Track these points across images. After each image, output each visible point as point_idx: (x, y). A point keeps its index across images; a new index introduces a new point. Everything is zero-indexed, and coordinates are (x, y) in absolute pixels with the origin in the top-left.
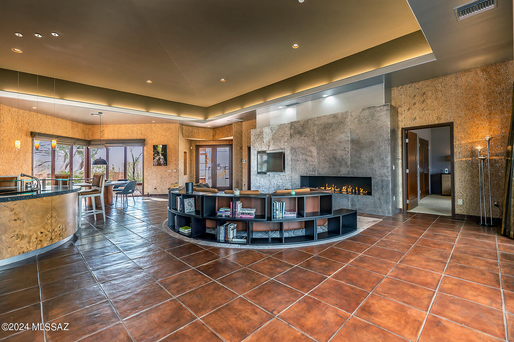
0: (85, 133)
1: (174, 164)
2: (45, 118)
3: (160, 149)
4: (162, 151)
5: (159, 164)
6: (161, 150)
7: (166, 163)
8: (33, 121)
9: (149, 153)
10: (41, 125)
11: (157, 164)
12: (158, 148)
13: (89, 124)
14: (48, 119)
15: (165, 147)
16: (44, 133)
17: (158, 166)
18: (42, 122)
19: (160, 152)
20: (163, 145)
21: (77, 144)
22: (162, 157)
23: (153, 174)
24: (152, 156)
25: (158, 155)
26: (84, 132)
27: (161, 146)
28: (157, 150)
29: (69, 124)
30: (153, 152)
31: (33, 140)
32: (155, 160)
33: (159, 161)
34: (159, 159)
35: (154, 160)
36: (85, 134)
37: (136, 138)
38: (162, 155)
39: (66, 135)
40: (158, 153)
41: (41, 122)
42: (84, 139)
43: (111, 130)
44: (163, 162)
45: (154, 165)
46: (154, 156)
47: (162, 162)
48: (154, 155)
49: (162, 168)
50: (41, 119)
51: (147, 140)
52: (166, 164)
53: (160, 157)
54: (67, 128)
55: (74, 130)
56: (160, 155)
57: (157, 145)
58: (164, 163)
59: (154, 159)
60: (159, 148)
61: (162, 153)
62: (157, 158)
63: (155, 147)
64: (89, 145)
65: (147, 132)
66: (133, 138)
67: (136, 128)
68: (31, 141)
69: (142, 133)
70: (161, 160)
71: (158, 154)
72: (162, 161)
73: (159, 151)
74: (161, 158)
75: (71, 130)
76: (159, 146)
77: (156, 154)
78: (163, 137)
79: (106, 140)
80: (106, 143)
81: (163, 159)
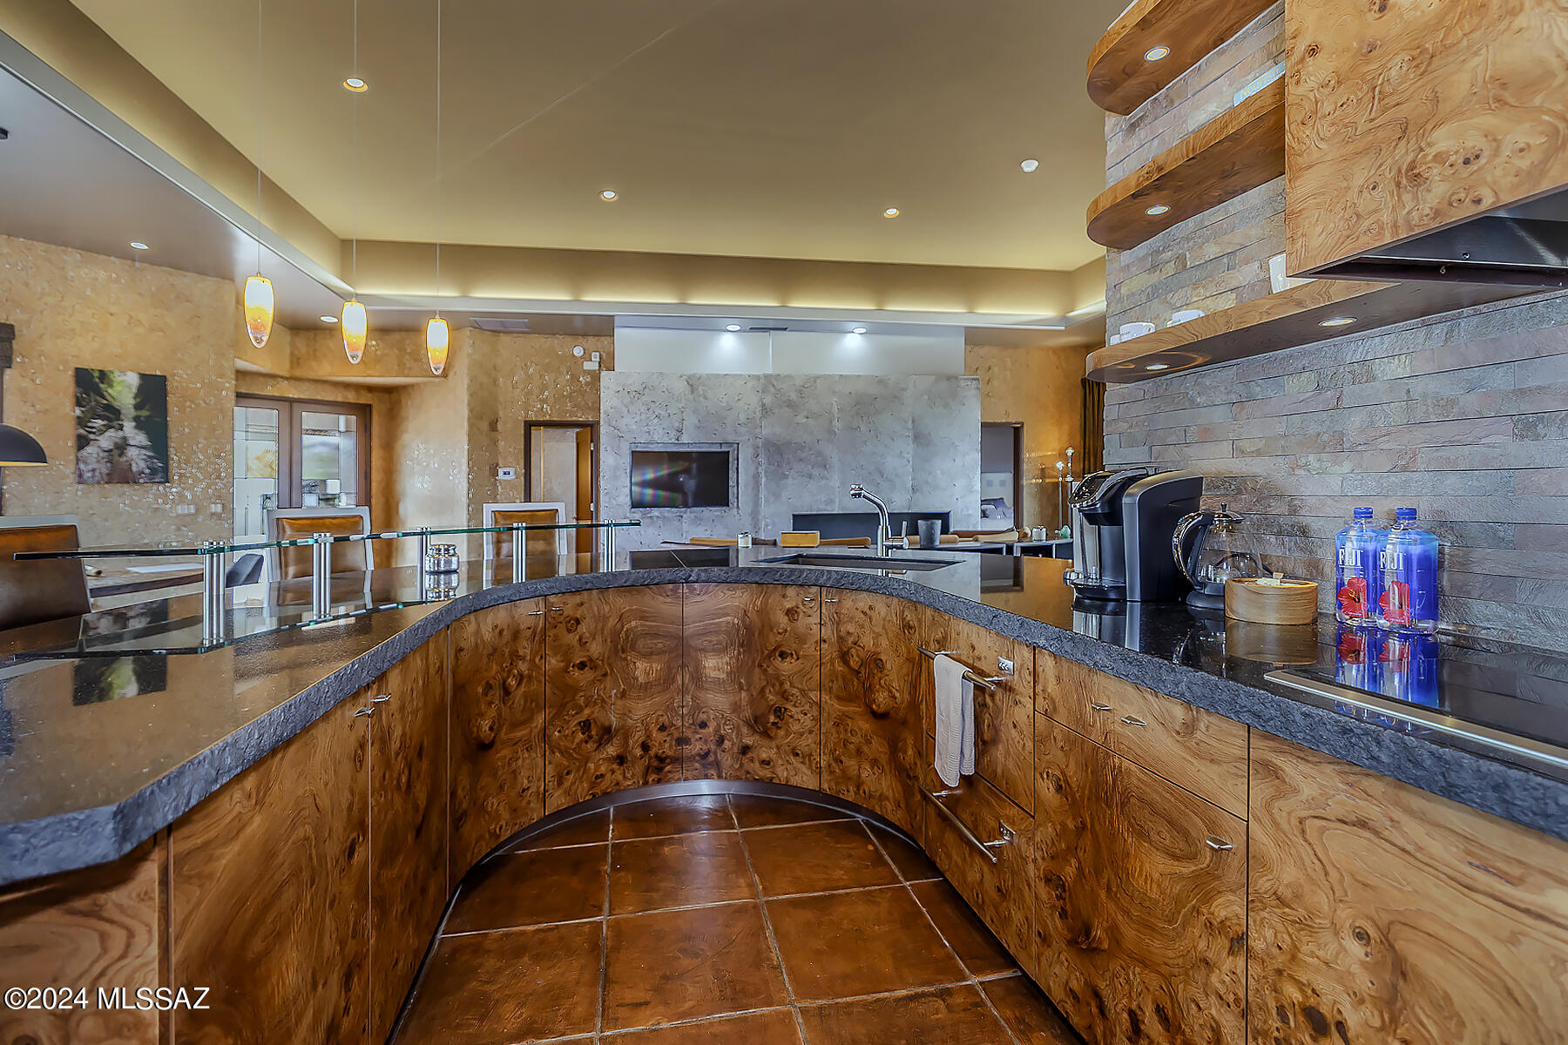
3: (123, 393)
4: (137, 407)
5: (121, 474)
6: (133, 402)
7: (166, 471)
9: (43, 406)
11: (105, 471)
12: (111, 386)
15: (153, 391)
17: (108, 483)
19: (128, 412)
20: (143, 376)
22: (140, 438)
24: (70, 429)
25: (115, 423)
27: (133, 379)
28: (104, 398)
30: (79, 405)
32: (88, 449)
33: (121, 455)
34: (122, 446)
35: (80, 447)
38: (140, 424)
40: (112, 415)
44: (142, 465)
45: (80, 476)
46: (80, 424)
47: (134, 466)
48: (81, 421)
49: (137, 494)
51: (31, 335)
52: (160, 472)
53: (125, 439)
56: (129, 427)
57: (101, 371)
58: (154, 471)
59: (83, 441)
60: (118, 388)
61: (136, 419)
62: (106, 440)
63: (90, 380)
70: (132, 452)
71: (109, 420)
72: (137, 458)
73: (116, 404)
74: (132, 443)
76: (117, 377)
77: (100, 417)
78: (140, 330)
81: (143, 448)
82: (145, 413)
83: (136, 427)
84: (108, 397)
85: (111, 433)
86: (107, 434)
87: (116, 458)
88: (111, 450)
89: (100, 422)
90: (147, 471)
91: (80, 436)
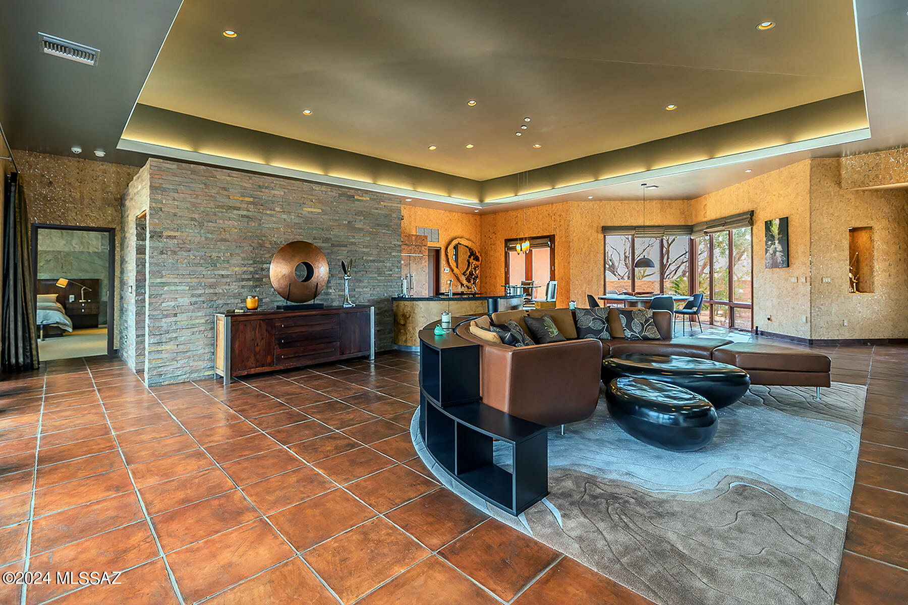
0: (686, 213)
1: (800, 263)
2: (620, 204)
3: (775, 229)
4: (779, 234)
5: (775, 265)
6: (777, 231)
7: (788, 262)
8: (605, 212)
9: (760, 239)
10: (614, 215)
11: (771, 263)
12: (772, 227)
13: (690, 199)
14: (623, 205)
15: (785, 223)
16: (619, 225)
17: (772, 268)
18: (616, 211)
19: (777, 236)
20: (780, 219)
22: (779, 248)
23: (766, 287)
24: (764, 247)
25: (773, 243)
26: (684, 213)
27: (778, 220)
28: (771, 232)
29: (655, 205)
30: (766, 237)
31: (605, 236)
32: (768, 254)
33: (775, 255)
34: (775, 252)
35: (766, 254)
36: (685, 216)
37: (742, 211)
38: (780, 241)
39: (652, 223)
40: (773, 238)
41: (614, 212)
42: (683, 224)
43: (714, 201)
45: (765, 265)
46: (766, 245)
47: (779, 260)
48: (766, 243)
49: (781, 272)
50: (614, 207)
51: (757, 212)
53: (775, 248)
54: (653, 212)
55: (665, 213)
56: (777, 242)
57: (770, 221)
58: (784, 262)
59: (767, 251)
60: (774, 227)
61: (778, 239)
62: (771, 251)
63: (768, 224)
64: (691, 234)
65: (757, 194)
66: (738, 212)
67: (742, 190)
68: (603, 238)
69: (751, 199)
70: (778, 254)
71: (772, 241)
72: (778, 257)
73: (774, 234)
74: (777, 250)
75: (659, 214)
76: (774, 222)
77: (770, 240)
78: (781, 198)
79: (706, 222)
80: (707, 228)
81: (780, 252)
82: (781, 236)
83: (779, 243)
85: (773, 246)
86: (771, 247)
87: (774, 257)
88: (772, 254)
89: (770, 242)
90: (781, 262)
91: (766, 249)
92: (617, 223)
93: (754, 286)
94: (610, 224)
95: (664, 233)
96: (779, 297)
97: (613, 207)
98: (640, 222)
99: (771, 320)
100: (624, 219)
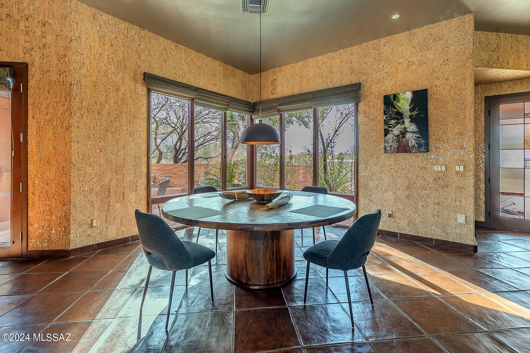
0: (247, 88)
1: (453, 146)
2: (174, 48)
3: (405, 104)
4: (411, 110)
5: (403, 148)
6: (409, 107)
7: (427, 145)
8: (149, 50)
9: (372, 118)
10: (165, 61)
11: (396, 146)
12: (398, 101)
14: (179, 51)
16: (172, 78)
17: (397, 152)
18: (168, 56)
19: (407, 114)
20: (413, 93)
21: (232, 107)
22: (412, 127)
23: (383, 176)
24: (382, 127)
25: (401, 121)
26: (245, 87)
27: (409, 95)
28: (395, 108)
29: (217, 66)
30: (385, 114)
31: (149, 91)
32: (389, 136)
33: (403, 138)
34: (404, 133)
35: (386, 135)
36: (246, 91)
37: (338, 85)
38: (413, 120)
39: (214, 90)
40: (399, 116)
41: (165, 56)
42: (245, 100)
43: (288, 75)
44: (414, 142)
45: (385, 149)
46: (386, 124)
47: (411, 143)
48: (386, 122)
49: (414, 158)
50: (165, 49)
51: (367, 85)
52: (424, 147)
53: (405, 128)
54: (215, 75)
55: (228, 81)
56: (407, 121)
57: (394, 95)
58: (420, 146)
59: (387, 132)
60: (402, 102)
61: (411, 117)
62: (396, 131)
63: (390, 101)
64: (252, 112)
65: (366, 63)
66: (331, 86)
67: (338, 60)
68: (146, 92)
69: (352, 70)
70: (409, 136)
71: (398, 119)
72: (411, 138)
73: (401, 111)
74: (409, 130)
75: (223, 81)
76: (401, 96)
77: (394, 119)
78: (414, 67)
79: (279, 99)
80: (280, 105)
81: (414, 132)
82: (415, 113)
83: (411, 122)
84: (398, 108)
85: (399, 126)
86: (397, 127)
87: (401, 139)
88: (398, 135)
89: (393, 121)
90: (416, 146)
91: (385, 130)
92: (170, 75)
93: (360, 175)
94: (157, 72)
95: (228, 105)
96: (408, 188)
97: (162, 48)
98: (201, 83)
99: (393, 217)
100: (181, 74)
